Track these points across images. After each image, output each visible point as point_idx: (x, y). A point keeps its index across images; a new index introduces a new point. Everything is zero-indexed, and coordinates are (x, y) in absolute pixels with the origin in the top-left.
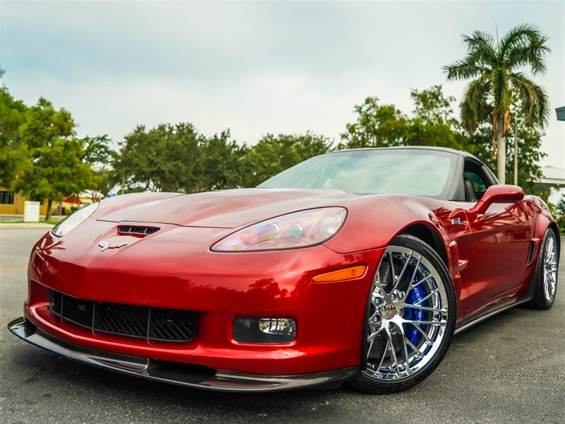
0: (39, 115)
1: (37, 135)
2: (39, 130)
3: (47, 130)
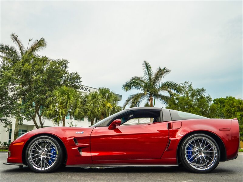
0: (229, 104)
1: (229, 112)
2: (230, 110)
3: (233, 110)
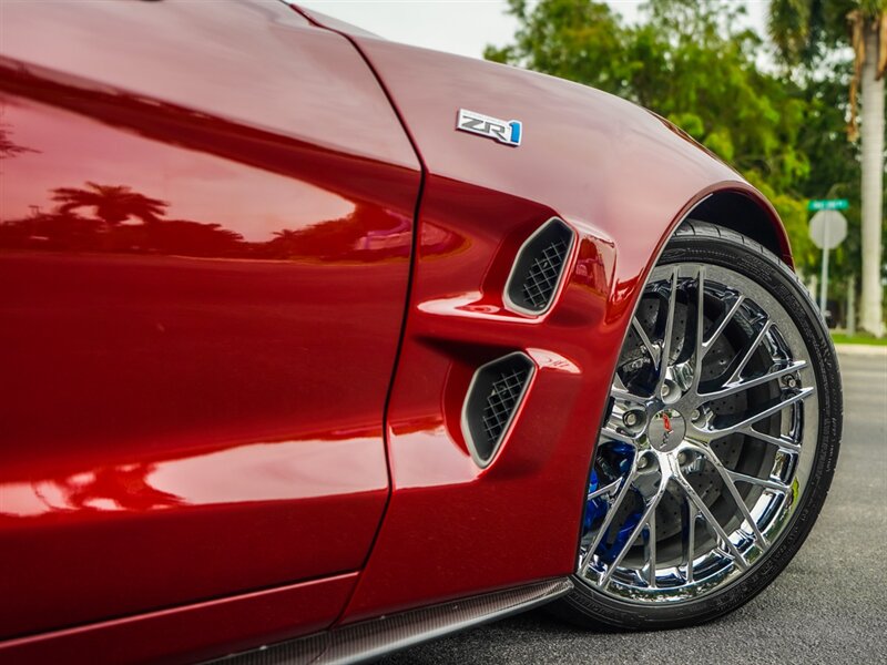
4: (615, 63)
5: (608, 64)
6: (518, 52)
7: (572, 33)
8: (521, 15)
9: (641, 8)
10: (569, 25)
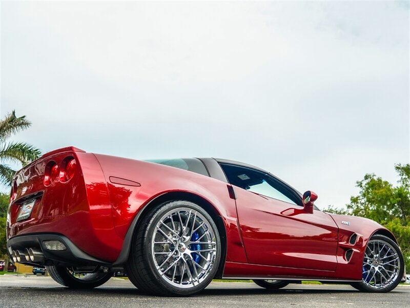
4: (391, 199)
5: (389, 200)
6: (361, 197)
7: (377, 191)
8: (361, 186)
9: (398, 182)
10: (376, 189)
